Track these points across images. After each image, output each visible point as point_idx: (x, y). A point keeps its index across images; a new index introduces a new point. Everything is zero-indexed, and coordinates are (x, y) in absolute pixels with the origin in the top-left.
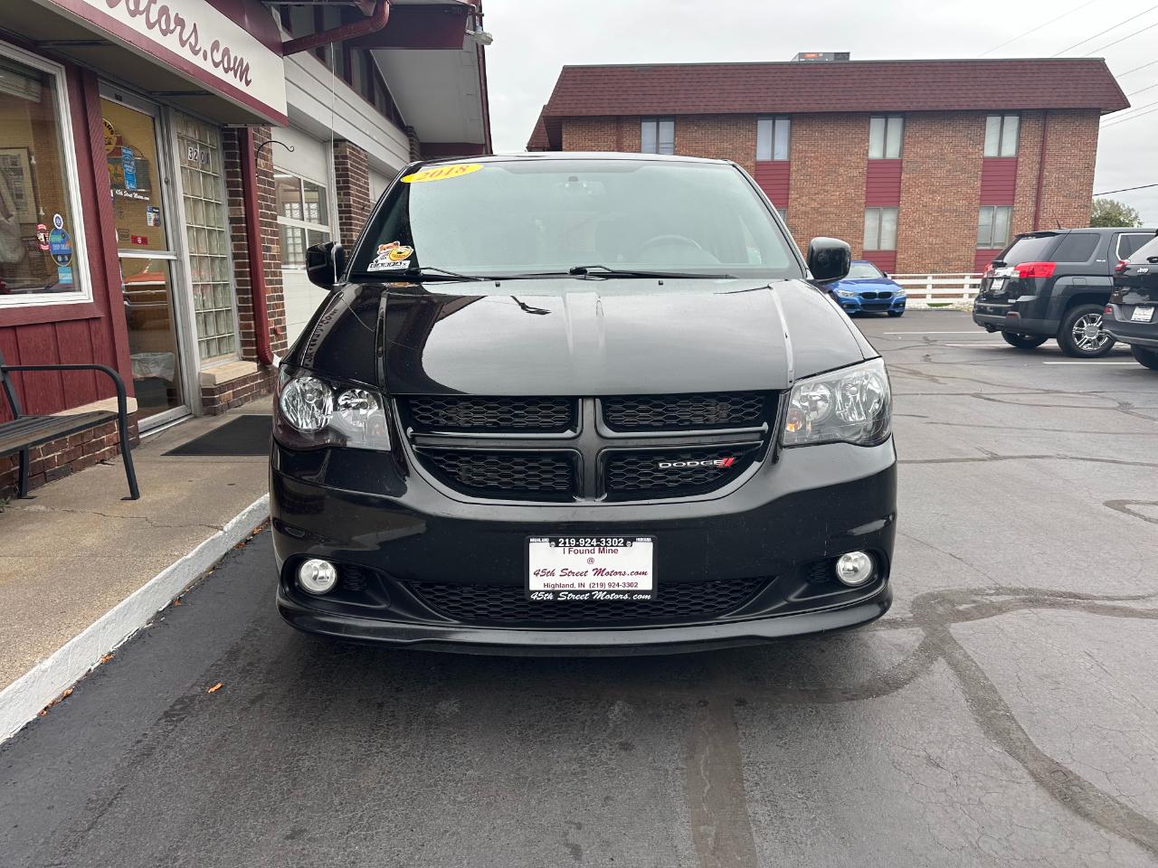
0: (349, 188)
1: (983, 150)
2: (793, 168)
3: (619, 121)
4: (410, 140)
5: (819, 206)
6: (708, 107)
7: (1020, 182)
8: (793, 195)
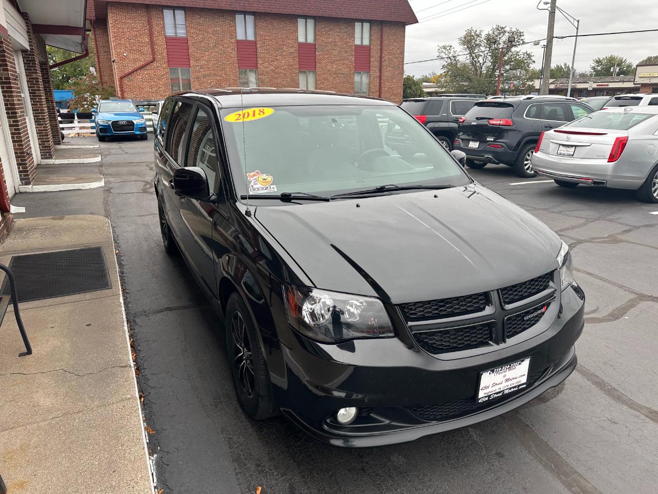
0: (6, 65)
1: (354, 40)
2: (258, 46)
3: (148, 7)
4: (26, 23)
5: (274, 69)
6: (205, 4)
7: (372, 59)
8: (260, 61)
